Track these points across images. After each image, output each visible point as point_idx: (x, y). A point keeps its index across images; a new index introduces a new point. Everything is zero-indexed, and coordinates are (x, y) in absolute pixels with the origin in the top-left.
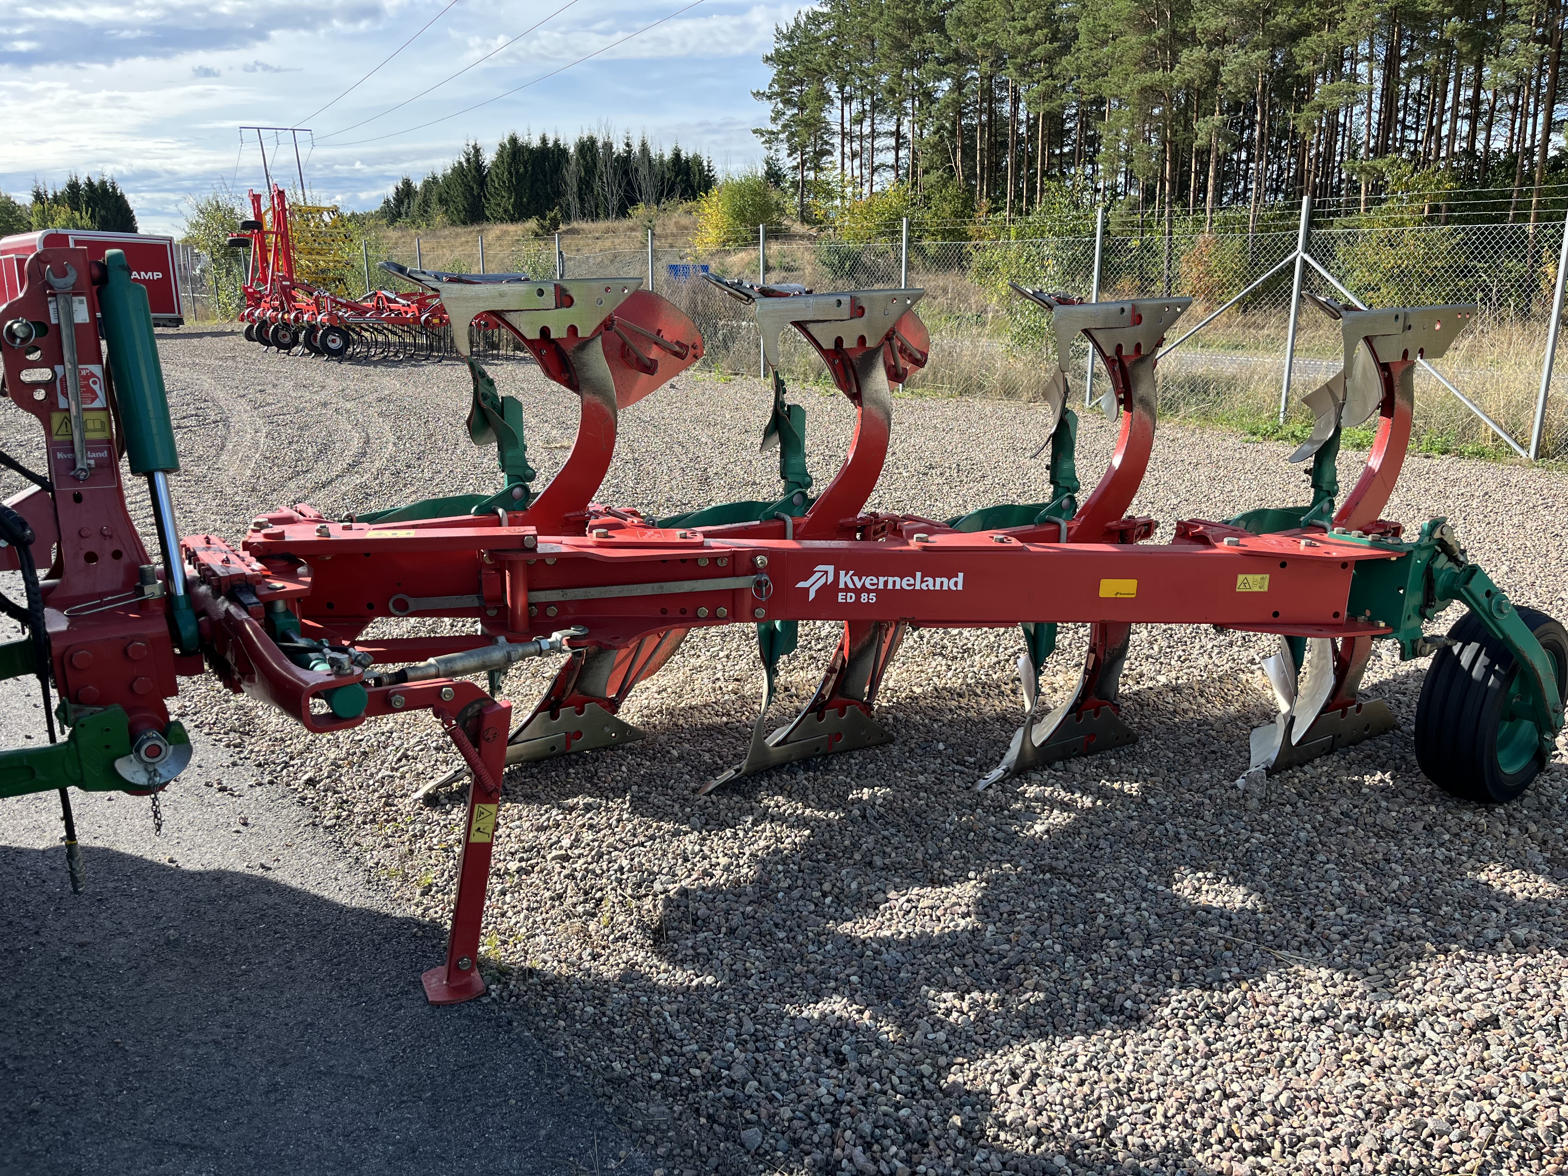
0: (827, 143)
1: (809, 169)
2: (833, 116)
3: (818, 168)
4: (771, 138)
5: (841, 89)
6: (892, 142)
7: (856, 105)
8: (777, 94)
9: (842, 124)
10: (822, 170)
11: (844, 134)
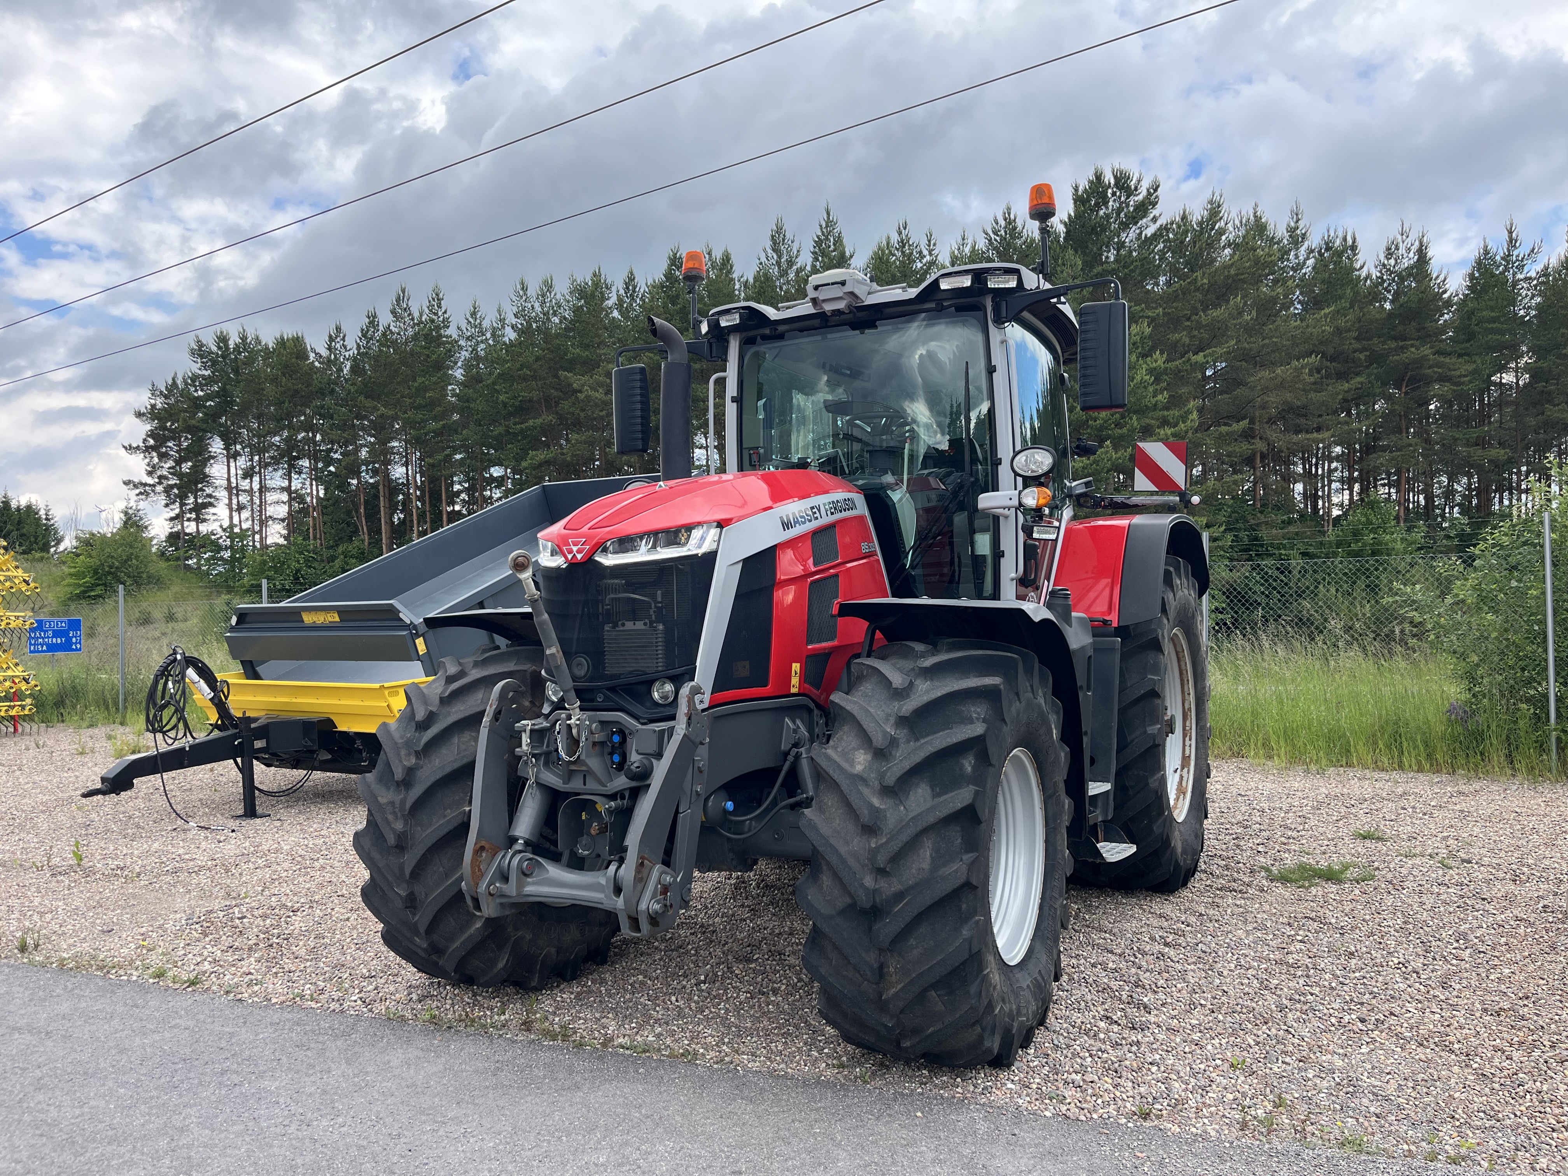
0: (210, 496)
1: (189, 520)
2: (217, 470)
3: (199, 520)
4: (144, 490)
5: (227, 448)
6: (285, 497)
7: (242, 462)
8: (153, 448)
9: (229, 479)
10: (204, 520)
11: (229, 488)
